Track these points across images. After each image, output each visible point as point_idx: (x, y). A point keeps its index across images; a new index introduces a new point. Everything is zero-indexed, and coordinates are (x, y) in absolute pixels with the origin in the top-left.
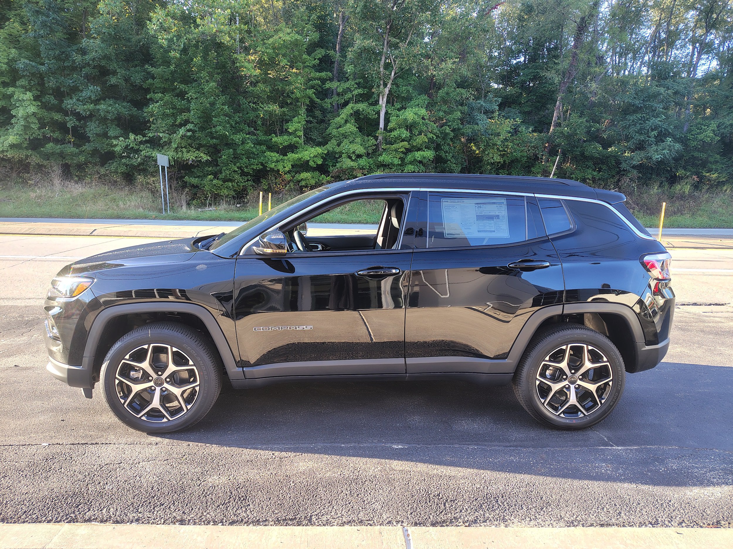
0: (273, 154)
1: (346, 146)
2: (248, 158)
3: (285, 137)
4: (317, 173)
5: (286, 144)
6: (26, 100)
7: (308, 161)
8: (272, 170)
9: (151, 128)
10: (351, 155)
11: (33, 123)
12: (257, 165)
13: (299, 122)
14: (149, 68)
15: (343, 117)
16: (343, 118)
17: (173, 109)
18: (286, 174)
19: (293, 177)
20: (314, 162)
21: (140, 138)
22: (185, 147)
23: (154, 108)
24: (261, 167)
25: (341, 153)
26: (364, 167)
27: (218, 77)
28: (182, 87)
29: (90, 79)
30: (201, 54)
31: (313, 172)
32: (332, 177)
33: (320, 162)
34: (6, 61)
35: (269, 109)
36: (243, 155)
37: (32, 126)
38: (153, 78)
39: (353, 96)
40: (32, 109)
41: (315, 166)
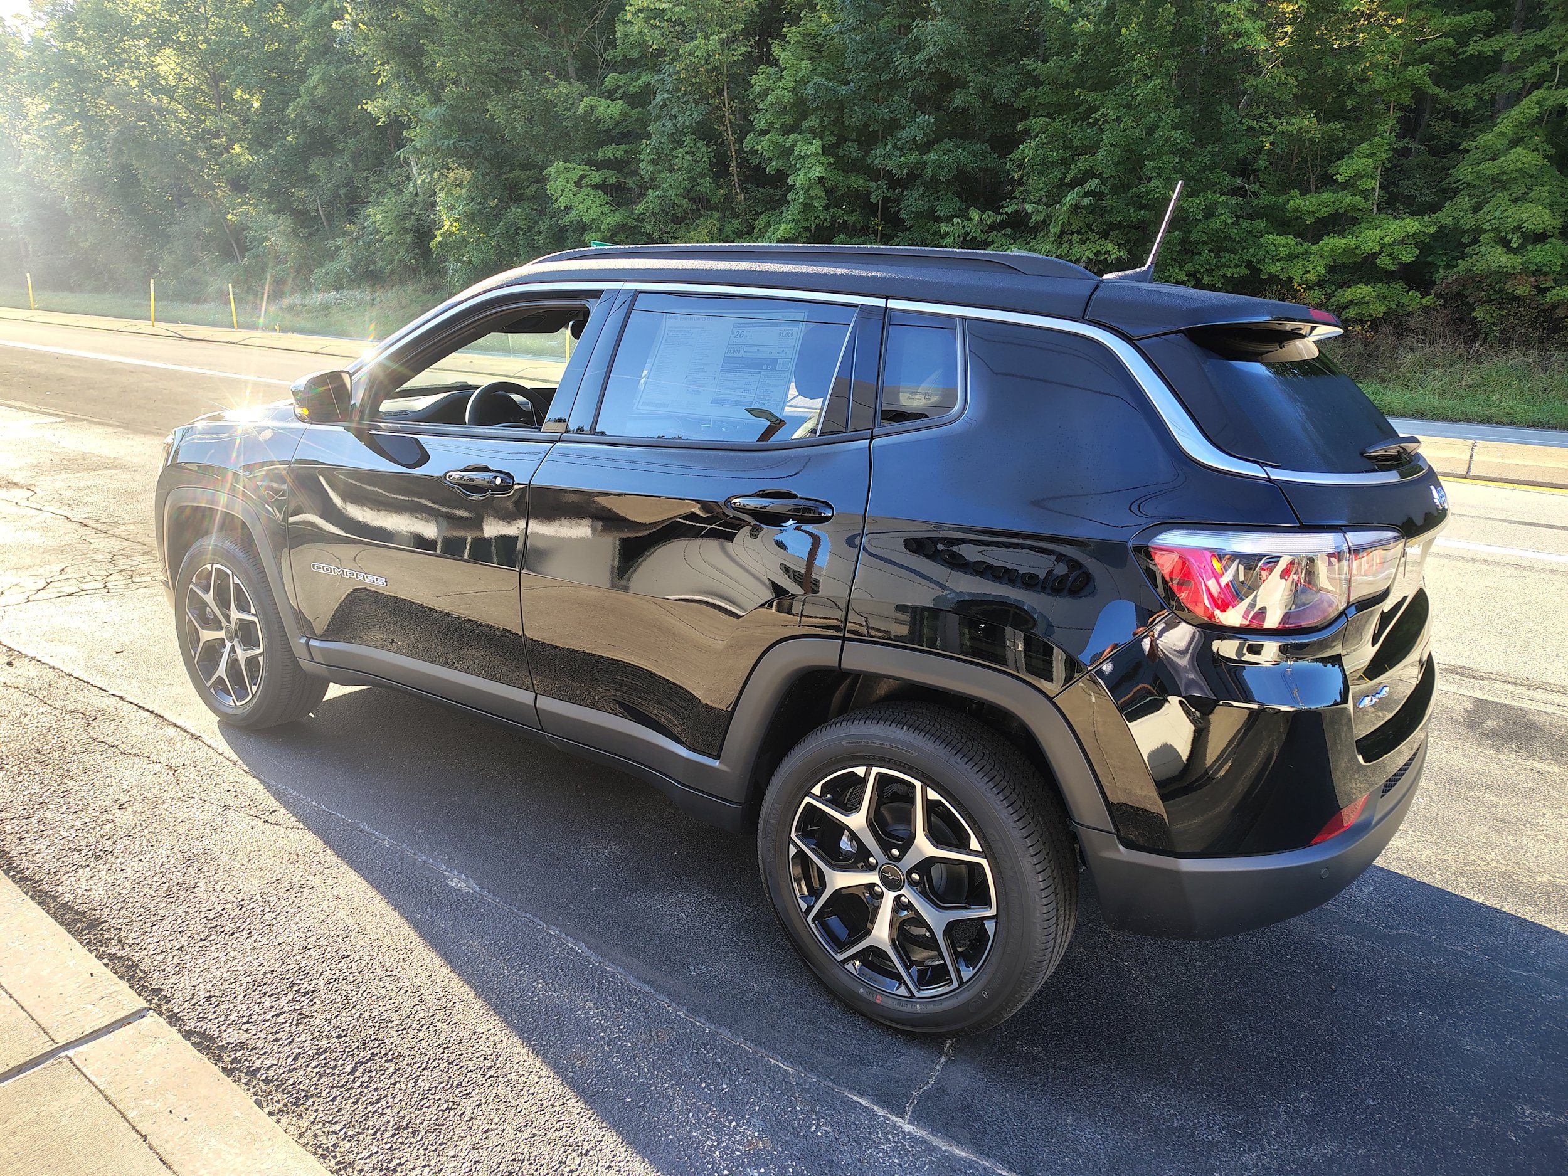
0: (1281, 240)
1: (1498, 212)
2: (1217, 251)
3: (1327, 196)
4: (1399, 287)
5: (1324, 212)
6: (811, 155)
7: (1375, 255)
8: (1273, 279)
9: (1016, 194)
10: (1509, 237)
11: (817, 197)
12: (1236, 266)
13: (1372, 155)
14: (1028, 62)
15: (1503, 129)
16: (1503, 134)
17: (1065, 148)
18: (1311, 288)
19: (1328, 296)
20: (1393, 259)
21: (989, 217)
22: (1078, 232)
23: (1026, 150)
24: (1244, 271)
25: (1478, 231)
26: (1544, 269)
27: (1171, 65)
28: (1092, 97)
29: (921, 102)
30: (1142, 16)
31: (1388, 283)
32: (1438, 296)
33: (1408, 257)
34: (792, 84)
35: (1290, 129)
36: (1205, 243)
37: (816, 203)
38: (1038, 84)
39: (1554, 67)
40: (817, 172)
41: (1393, 268)
